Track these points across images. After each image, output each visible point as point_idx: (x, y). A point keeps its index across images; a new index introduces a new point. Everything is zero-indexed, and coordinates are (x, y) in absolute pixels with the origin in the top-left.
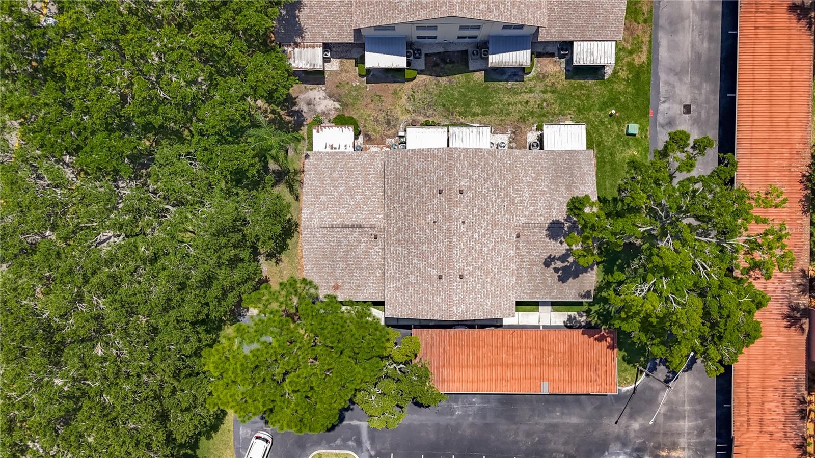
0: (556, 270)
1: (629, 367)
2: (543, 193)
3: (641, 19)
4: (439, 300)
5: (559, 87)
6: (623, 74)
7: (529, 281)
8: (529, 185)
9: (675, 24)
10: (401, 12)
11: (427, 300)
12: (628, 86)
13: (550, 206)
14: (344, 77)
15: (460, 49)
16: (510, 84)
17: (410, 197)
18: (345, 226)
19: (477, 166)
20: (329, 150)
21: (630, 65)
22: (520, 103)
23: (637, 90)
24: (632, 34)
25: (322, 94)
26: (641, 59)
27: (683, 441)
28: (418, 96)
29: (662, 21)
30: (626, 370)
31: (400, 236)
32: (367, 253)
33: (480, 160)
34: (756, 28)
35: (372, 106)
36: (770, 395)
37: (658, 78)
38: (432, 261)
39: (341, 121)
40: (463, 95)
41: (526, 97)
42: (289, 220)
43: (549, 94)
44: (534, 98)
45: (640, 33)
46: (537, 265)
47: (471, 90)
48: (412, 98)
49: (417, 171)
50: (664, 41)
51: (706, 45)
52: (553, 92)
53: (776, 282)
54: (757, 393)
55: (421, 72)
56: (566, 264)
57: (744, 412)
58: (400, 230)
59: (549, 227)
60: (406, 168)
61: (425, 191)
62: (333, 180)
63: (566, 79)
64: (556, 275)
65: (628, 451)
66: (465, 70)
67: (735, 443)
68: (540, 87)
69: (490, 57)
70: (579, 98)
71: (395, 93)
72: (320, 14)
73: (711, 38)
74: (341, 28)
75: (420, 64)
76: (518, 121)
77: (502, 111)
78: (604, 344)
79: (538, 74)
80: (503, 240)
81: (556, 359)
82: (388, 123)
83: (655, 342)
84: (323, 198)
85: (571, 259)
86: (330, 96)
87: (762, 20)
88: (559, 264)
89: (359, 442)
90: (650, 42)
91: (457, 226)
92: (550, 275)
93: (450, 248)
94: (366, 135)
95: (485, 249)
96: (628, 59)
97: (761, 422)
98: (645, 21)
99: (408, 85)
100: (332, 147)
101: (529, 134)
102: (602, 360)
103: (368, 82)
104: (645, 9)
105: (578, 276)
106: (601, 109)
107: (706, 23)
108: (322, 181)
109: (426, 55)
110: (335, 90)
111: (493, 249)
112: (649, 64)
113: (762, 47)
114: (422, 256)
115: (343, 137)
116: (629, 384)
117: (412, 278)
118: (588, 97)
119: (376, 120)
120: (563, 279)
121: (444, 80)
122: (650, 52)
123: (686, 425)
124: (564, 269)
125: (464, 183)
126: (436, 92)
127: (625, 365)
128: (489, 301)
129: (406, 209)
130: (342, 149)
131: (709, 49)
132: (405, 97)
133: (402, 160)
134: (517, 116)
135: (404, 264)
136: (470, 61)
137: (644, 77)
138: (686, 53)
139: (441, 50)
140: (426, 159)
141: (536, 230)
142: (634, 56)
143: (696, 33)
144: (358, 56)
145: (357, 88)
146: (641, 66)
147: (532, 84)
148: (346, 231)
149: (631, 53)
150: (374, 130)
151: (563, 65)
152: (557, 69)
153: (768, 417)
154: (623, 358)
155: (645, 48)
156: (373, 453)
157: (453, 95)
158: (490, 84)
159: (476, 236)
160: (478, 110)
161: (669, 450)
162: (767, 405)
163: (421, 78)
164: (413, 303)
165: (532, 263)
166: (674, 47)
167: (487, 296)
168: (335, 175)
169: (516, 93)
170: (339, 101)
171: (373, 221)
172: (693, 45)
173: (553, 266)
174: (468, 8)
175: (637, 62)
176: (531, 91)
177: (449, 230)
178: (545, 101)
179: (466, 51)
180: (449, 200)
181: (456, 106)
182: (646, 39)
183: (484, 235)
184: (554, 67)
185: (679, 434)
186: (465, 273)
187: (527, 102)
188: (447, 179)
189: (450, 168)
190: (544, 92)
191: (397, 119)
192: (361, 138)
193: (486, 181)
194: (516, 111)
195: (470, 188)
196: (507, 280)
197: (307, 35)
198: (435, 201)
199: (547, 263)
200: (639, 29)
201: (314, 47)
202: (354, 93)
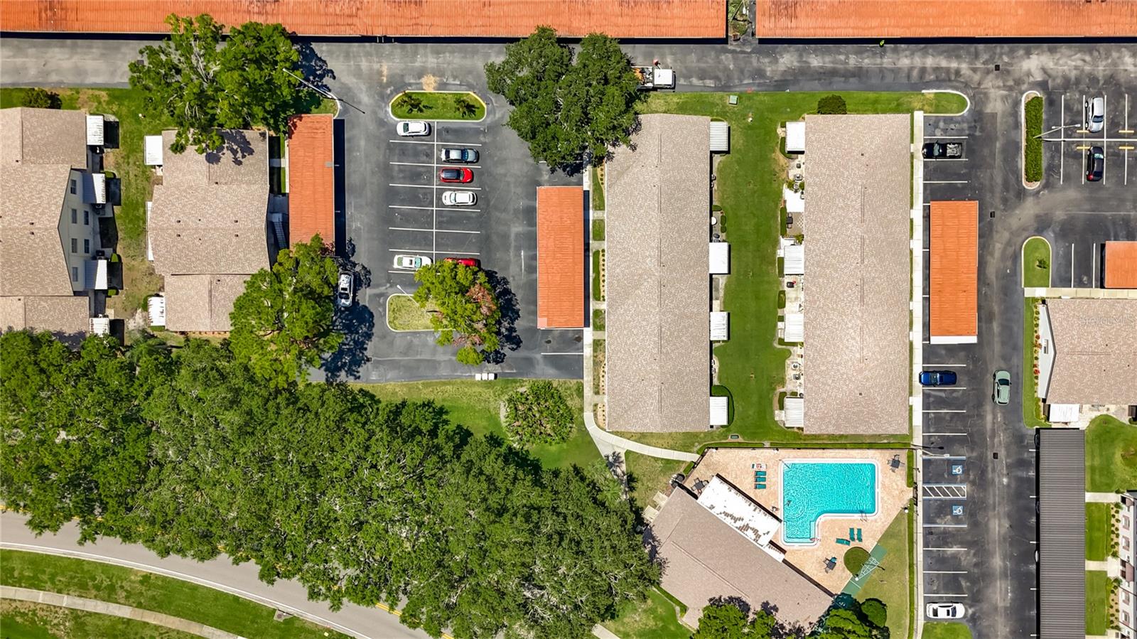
0: (244, 157)
1: (323, 104)
2: (189, 166)
3: (76, 96)
4: (252, 237)
5: (125, 153)
6: (115, 108)
7: (253, 175)
8: (184, 175)
9: (79, 72)
10: (58, 262)
11: (254, 244)
12: (123, 105)
13: (197, 161)
14: (119, 306)
15: (98, 223)
16: (122, 188)
17: (186, 256)
18: (211, 301)
19: (163, 211)
20: (164, 314)
21: (108, 103)
22: (136, 180)
23: (126, 98)
24: (86, 102)
25: (131, 321)
26: (104, 96)
27: (376, 66)
28: (131, 253)
29: (78, 81)
30: (325, 106)
31: (214, 263)
32: (231, 287)
33: (159, 209)
34: (77, 20)
35: (139, 286)
36: (331, 10)
37: (119, 83)
38: (227, 241)
39: (145, 307)
40: (131, 221)
41: (132, 176)
42: (222, 345)
43: (130, 160)
44: (133, 171)
45: (85, 97)
46: (240, 170)
47: (127, 215)
48: (133, 258)
49: (167, 252)
50: (91, 80)
51: (94, 50)
52: (128, 158)
53: (252, 6)
54: (330, 20)
55: (115, 251)
56: (239, 150)
57: (343, 28)
58: (209, 264)
59: (209, 162)
60: (166, 259)
61: (180, 247)
62: (182, 311)
63: (118, 147)
64: (248, 156)
65: (383, 105)
66: (112, 220)
67: (365, 34)
68: (125, 166)
69: (98, 202)
70: (132, 139)
71: (129, 269)
72: (67, 319)
73: (90, 47)
74: (78, 305)
75: (108, 251)
76: (149, 182)
77: (142, 194)
78: (298, 123)
79: (116, 168)
80: (216, 194)
81: (309, 157)
82: (151, 274)
83: (279, 93)
84: (193, 317)
85: (235, 147)
86: (133, 315)
87: (72, 16)
88: (239, 155)
89: (381, 295)
90: (92, 89)
91: (201, 225)
92: (248, 160)
93: (216, 229)
94: (160, 290)
95: (220, 206)
96: (104, 104)
97: (350, 16)
98: (78, 93)
99: (124, 260)
100: (162, 312)
101: (158, 174)
102: (309, 125)
103: (122, 289)
104: (69, 93)
105: (248, 142)
106: (140, 124)
107: (79, 50)
108: (183, 318)
109: (102, 247)
110: (129, 312)
111: (221, 200)
112: (108, 90)
113: (90, 16)
114: (225, 248)
115: (156, 304)
116: (335, 104)
117: (241, 255)
118: (131, 132)
119: (149, 283)
120: (251, 152)
121: (120, 235)
122: (100, 89)
123: (364, 64)
124: (242, 152)
125: (173, 220)
126: (129, 240)
127: (322, 107)
128: (256, 203)
129: (194, 259)
130: (164, 305)
131: (98, 48)
132: (133, 262)
133: (161, 262)
134: (145, 183)
135: (233, 261)
136: (106, 216)
137: (117, 93)
138: (101, 65)
139: (99, 236)
140: (159, 246)
141: (212, 171)
142: (102, 100)
143: (86, 57)
144: (103, 296)
145: (127, 297)
146: (109, 95)
147: (122, 172)
148: (214, 301)
149: (100, 103)
150: (156, 284)
151: (109, 150)
152: (111, 155)
153: (347, 12)
154: (317, 108)
155: (97, 93)
156: (388, 285)
157: (131, 228)
158: (122, 202)
159: (210, 212)
160: (141, 210)
161: (382, 76)
162: (338, 12)
163: (119, 251)
164: (258, 254)
165: (238, 173)
166: (96, 72)
167: (252, 204)
168: (179, 309)
169: (130, 183)
170: (136, 310)
171: (207, 283)
172: (94, 59)
173: (240, 159)
174: (53, 217)
175: (106, 98)
176: (128, 173)
177: (204, 230)
178: (135, 163)
179: (99, 219)
180: (184, 230)
181: (139, 226)
182: (90, 92)
183: (210, 206)
184: (110, 157)
185: (371, 69)
186: (234, 219)
187: (136, 176)
188: (170, 231)
189: (162, 229)
190: (128, 164)
191: (148, 268)
192: (161, 294)
193: (173, 205)
194: (142, 183)
195: (177, 216)
196: (243, 191)
197: (84, 329)
198: (185, 239)
199: (238, 162)
200: (83, 97)
201: (92, 325)
202: (131, 299)
